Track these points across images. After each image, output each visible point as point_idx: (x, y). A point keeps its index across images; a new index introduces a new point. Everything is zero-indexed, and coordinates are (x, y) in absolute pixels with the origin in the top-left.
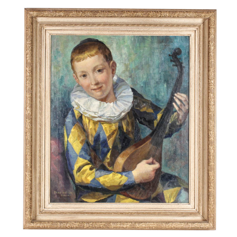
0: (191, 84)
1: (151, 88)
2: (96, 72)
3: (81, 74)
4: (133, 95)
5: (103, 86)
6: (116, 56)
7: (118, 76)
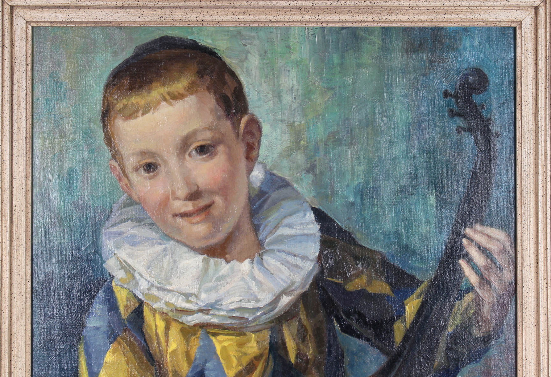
0: (521, 194)
1: (383, 209)
2: (190, 155)
3: (138, 162)
4: (319, 234)
5: (214, 202)
6: (259, 99)
7: (268, 167)
